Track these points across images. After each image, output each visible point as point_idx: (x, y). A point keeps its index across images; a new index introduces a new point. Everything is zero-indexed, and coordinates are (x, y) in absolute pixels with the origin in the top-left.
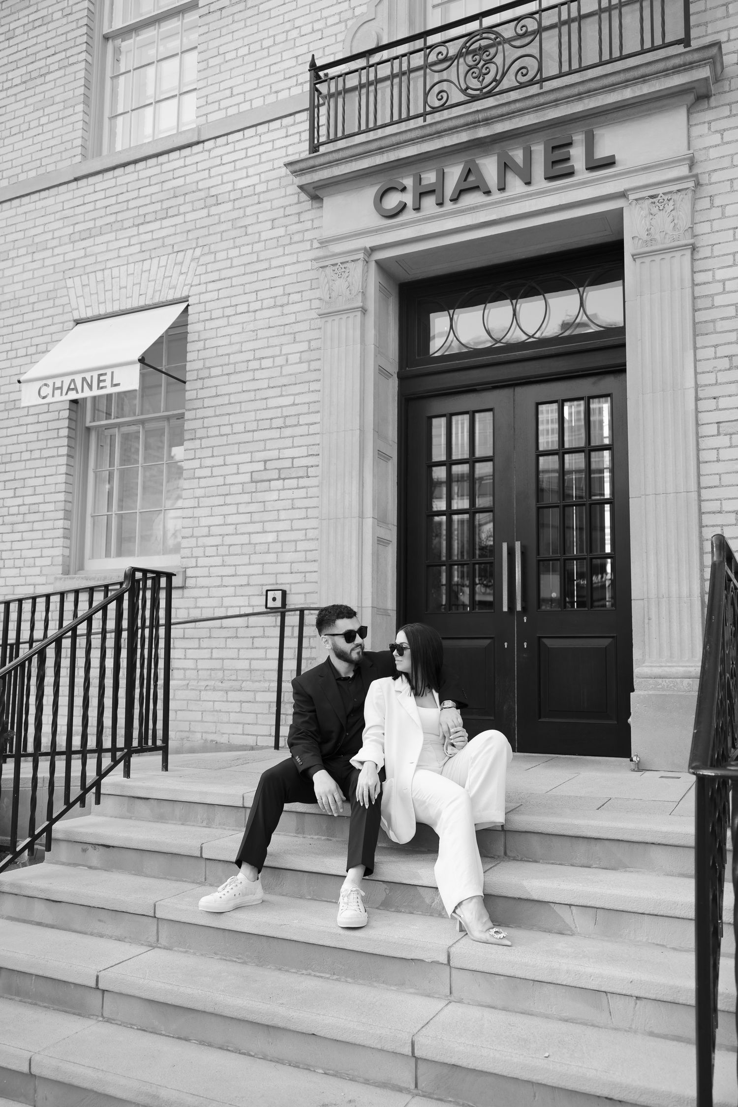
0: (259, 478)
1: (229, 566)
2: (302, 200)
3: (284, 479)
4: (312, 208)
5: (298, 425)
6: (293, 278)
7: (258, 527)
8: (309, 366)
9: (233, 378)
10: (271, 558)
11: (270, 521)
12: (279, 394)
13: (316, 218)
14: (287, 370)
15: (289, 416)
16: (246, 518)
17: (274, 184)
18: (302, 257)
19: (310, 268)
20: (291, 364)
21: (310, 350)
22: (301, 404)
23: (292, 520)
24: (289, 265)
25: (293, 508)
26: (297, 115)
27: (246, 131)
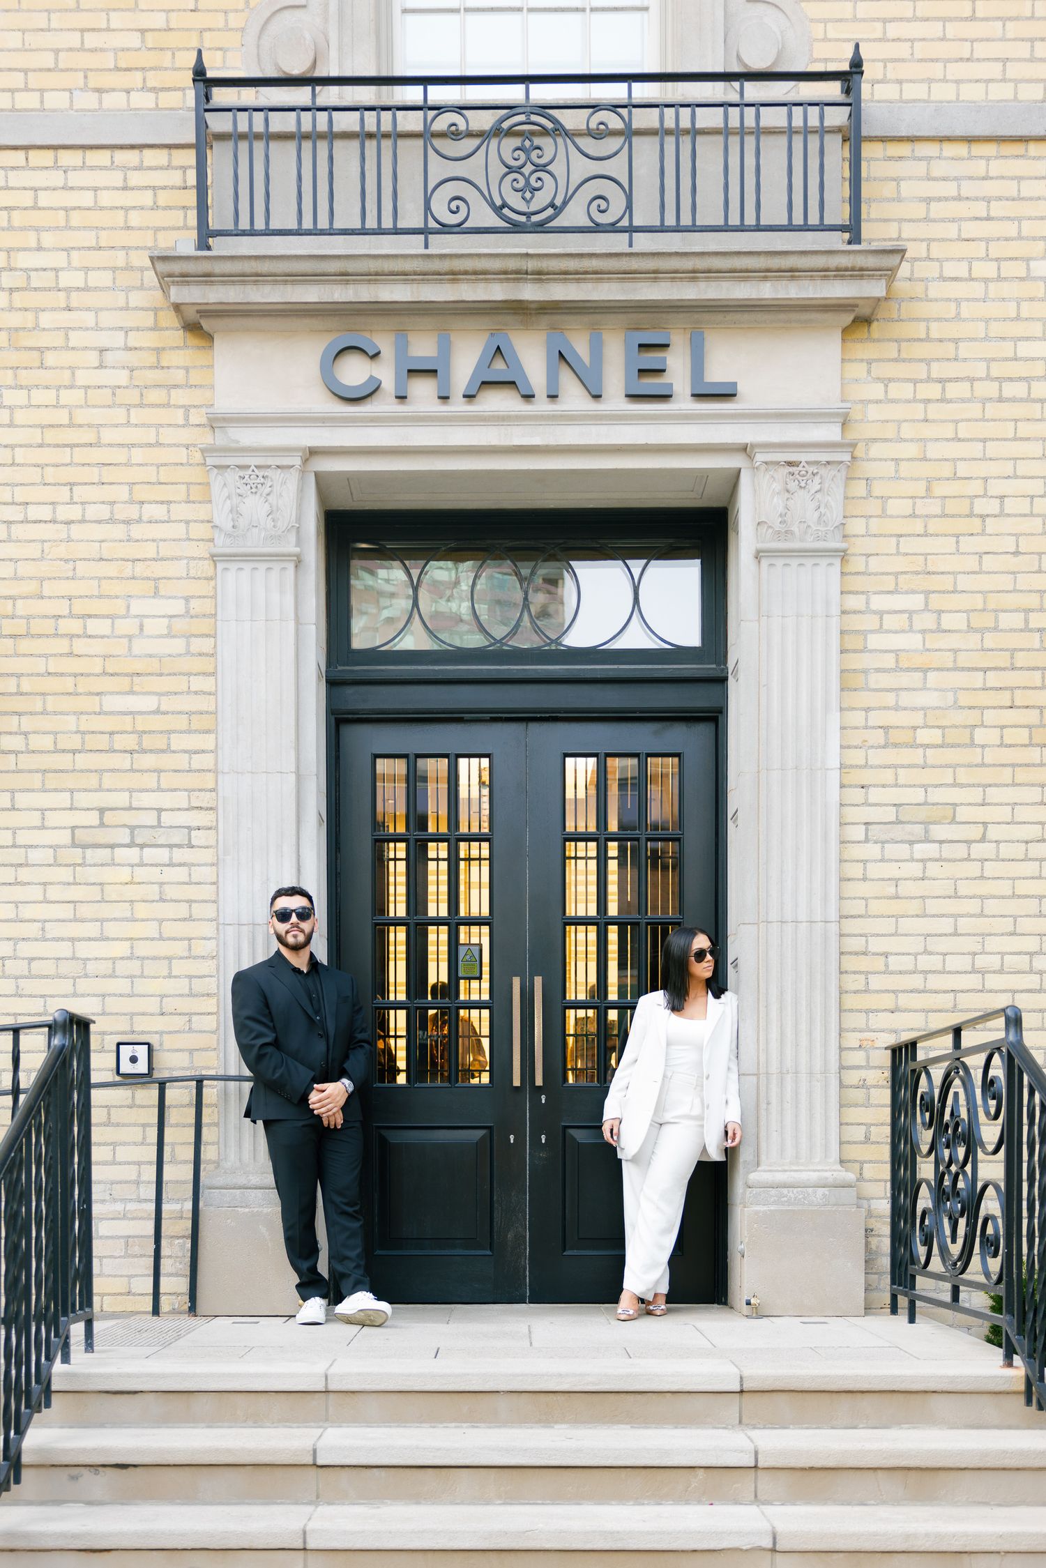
0: (90, 840)
1: (30, 996)
2: (163, 324)
3: (142, 846)
4: (186, 347)
5: (167, 750)
6: (150, 474)
7: (92, 929)
8: (188, 645)
9: (25, 645)
10: (122, 985)
11: (115, 919)
12: (127, 689)
13: (195, 367)
14: (140, 646)
15: (150, 732)
16: (65, 911)
17: (104, 278)
18: (168, 436)
19: (184, 461)
20: (148, 637)
21: (188, 614)
22: (173, 713)
23: (161, 921)
24: (140, 446)
25: (162, 900)
26: (146, 152)
27: (32, 153)
